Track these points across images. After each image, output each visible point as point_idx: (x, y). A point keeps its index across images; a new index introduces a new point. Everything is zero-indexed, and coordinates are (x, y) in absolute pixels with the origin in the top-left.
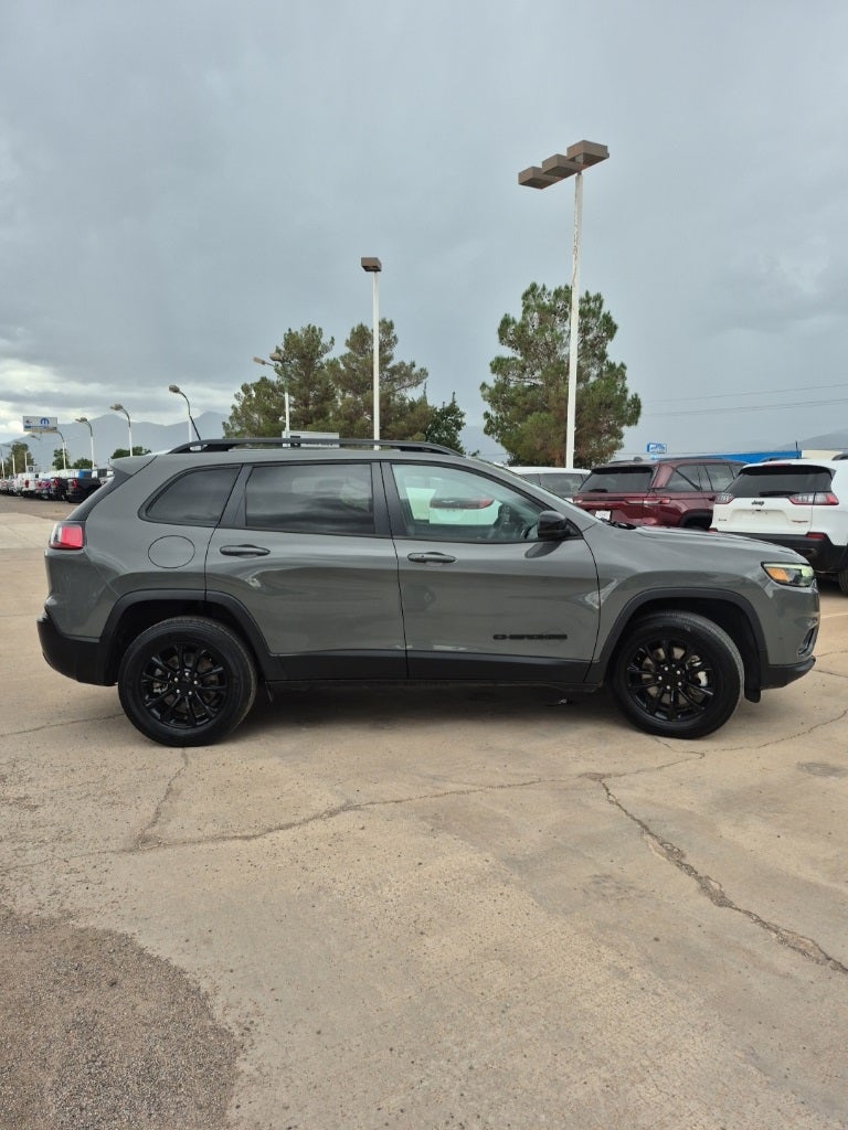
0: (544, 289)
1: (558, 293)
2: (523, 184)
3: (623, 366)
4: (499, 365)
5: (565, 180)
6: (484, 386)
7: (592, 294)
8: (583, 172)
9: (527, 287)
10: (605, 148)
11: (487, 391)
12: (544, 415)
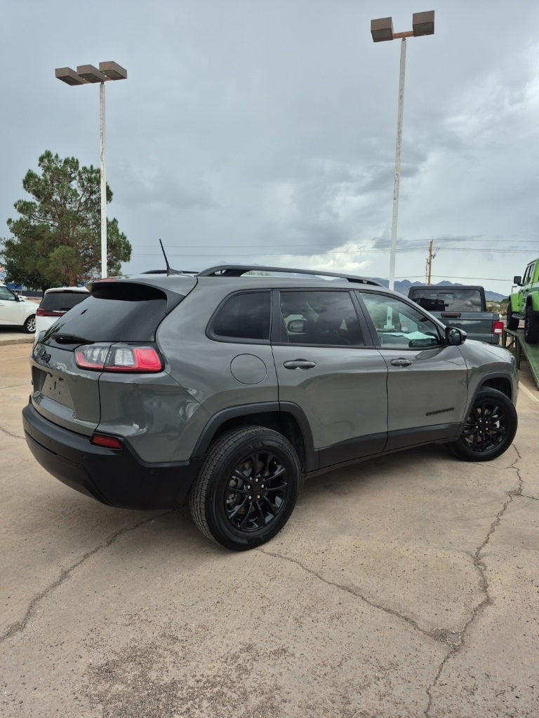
0: (57, 157)
1: (67, 162)
2: (58, 78)
3: (115, 220)
4: (24, 207)
5: (91, 84)
6: (9, 221)
7: (95, 168)
8: (106, 83)
9: (43, 153)
10: (125, 71)
11: (12, 225)
12: (69, 249)
